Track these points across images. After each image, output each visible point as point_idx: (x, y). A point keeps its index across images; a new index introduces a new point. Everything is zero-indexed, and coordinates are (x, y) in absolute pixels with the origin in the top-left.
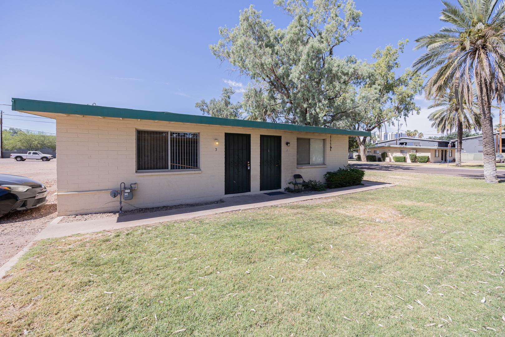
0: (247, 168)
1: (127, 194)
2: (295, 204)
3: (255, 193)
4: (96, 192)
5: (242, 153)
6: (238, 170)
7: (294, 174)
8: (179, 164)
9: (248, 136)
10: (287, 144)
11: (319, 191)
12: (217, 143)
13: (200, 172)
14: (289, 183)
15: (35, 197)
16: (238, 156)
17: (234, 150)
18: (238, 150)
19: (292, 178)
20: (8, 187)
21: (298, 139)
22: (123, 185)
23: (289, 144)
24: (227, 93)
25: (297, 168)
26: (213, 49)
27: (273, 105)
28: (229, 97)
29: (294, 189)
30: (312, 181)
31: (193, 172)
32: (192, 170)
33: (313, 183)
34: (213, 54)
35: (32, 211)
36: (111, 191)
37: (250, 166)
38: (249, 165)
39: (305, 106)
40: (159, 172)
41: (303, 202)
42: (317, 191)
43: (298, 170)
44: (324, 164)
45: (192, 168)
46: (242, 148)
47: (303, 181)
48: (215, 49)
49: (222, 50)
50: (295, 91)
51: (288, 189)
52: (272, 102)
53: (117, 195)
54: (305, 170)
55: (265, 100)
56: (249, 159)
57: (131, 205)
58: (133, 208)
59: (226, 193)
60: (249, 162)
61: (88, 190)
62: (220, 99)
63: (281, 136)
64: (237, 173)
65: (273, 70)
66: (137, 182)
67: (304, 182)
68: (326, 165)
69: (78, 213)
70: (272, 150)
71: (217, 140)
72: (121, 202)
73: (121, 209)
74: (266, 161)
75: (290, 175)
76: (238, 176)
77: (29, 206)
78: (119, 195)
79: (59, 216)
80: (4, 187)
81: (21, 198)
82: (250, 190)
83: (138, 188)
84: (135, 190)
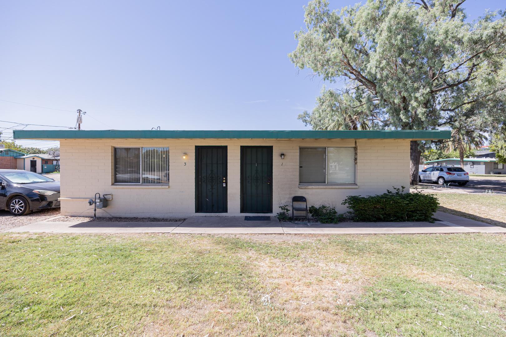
0: (223, 185)
1: (98, 203)
3: (233, 215)
5: (217, 167)
6: (212, 187)
7: (293, 195)
9: (225, 148)
10: (281, 155)
12: (186, 157)
13: (167, 187)
15: (57, 200)
16: (212, 171)
17: (207, 164)
18: (212, 164)
19: (291, 200)
21: (301, 149)
22: (98, 196)
23: (284, 156)
25: (299, 188)
31: (160, 187)
37: (226, 183)
38: (224, 181)
40: (130, 185)
43: (301, 190)
44: (355, 184)
46: (217, 162)
47: (310, 206)
51: (282, 216)
53: (93, 203)
54: (314, 191)
56: (225, 174)
57: (107, 213)
58: (109, 216)
59: (197, 211)
60: (224, 178)
63: (272, 147)
64: (211, 190)
66: (113, 194)
68: (357, 185)
69: (72, 214)
70: (259, 164)
71: (185, 154)
72: (95, 210)
73: (95, 215)
74: (250, 177)
75: (288, 196)
76: (212, 194)
77: (53, 206)
78: (94, 204)
79: (61, 215)
80: (36, 191)
81: (49, 200)
82: (226, 211)
83: (113, 199)
84: (109, 200)
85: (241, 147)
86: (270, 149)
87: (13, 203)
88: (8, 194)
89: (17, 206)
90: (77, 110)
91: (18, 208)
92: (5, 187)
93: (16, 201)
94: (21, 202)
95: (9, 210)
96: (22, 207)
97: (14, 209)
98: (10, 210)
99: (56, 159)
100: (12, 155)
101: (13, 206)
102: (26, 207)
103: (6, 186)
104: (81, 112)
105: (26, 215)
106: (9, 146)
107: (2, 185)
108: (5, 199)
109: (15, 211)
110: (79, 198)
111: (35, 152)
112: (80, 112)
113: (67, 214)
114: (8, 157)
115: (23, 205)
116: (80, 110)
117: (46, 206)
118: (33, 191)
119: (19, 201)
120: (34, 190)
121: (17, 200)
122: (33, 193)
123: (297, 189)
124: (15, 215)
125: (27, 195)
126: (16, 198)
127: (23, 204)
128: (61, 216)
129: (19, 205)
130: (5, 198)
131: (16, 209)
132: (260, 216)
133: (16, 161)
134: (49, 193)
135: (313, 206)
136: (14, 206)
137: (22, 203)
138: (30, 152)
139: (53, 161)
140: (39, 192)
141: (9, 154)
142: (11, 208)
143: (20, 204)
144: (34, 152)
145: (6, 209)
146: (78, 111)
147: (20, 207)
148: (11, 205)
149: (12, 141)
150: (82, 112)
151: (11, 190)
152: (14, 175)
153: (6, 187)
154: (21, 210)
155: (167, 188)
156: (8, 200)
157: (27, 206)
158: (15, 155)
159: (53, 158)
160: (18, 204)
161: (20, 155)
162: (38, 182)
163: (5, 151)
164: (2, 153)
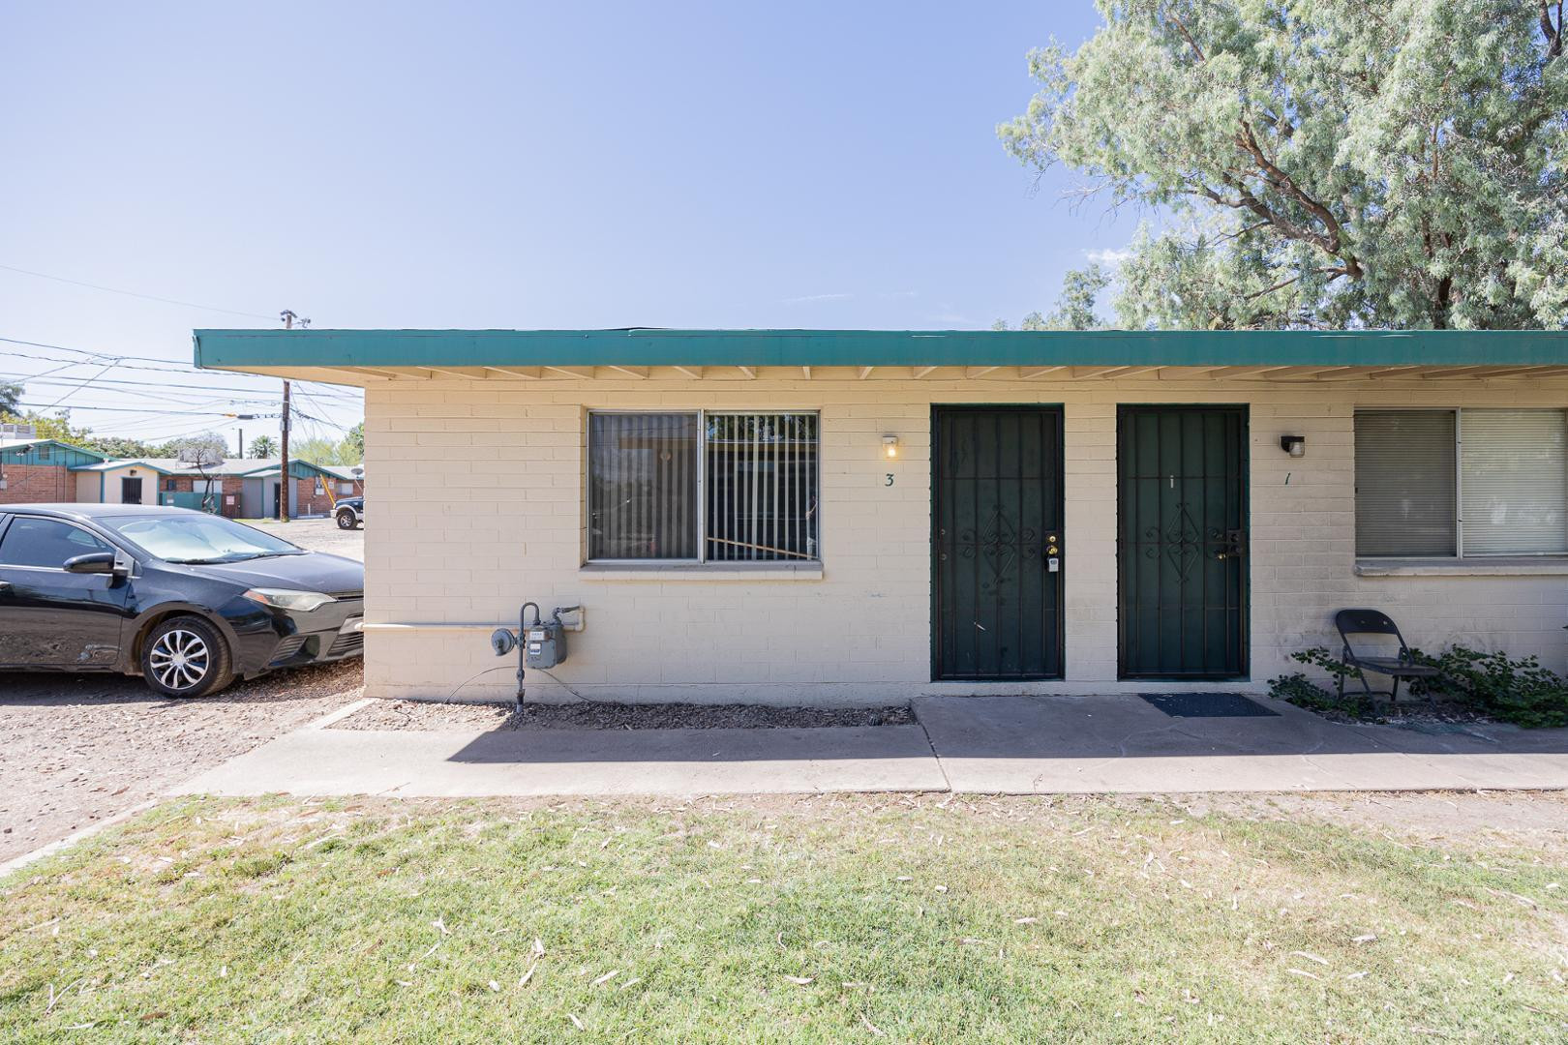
0: (1047, 565)
1: (537, 646)
2: (1323, 809)
3: (1089, 689)
4: (460, 628)
5: (1021, 490)
6: (998, 575)
7: (1334, 607)
8: (731, 538)
9: (1050, 419)
10: (1287, 443)
11: (1533, 725)
12: (892, 452)
13: (819, 575)
14: (1302, 658)
15: (338, 629)
16: (998, 507)
17: (976, 478)
18: (998, 479)
19: (1327, 627)
20: (265, 596)
21: (1364, 418)
22: (530, 612)
23: (1297, 447)
24: (1082, 286)
25: (1359, 575)
26: (1011, 133)
27: (1258, 294)
28: (1089, 301)
29: (1334, 690)
30: (1476, 656)
31: (789, 575)
32: (787, 568)
33: (1483, 670)
34: (1010, 152)
35: (326, 669)
36: (496, 628)
37: (1061, 556)
38: (1054, 550)
39: (1437, 269)
40: (660, 568)
41: (1390, 802)
42: (1515, 721)
43: (1363, 584)
45: (781, 557)
46: (1020, 472)
47: (1404, 649)
48: (1017, 132)
49: (1039, 129)
50: (1374, 212)
51: (1293, 690)
52: (1255, 282)
53: (511, 647)
54: (1419, 587)
55: (1219, 276)
56: (1054, 519)
57: (565, 685)
58: (568, 697)
59: (938, 675)
60: (1053, 538)
61: (441, 620)
62: (1057, 310)
63: (1246, 407)
64: (993, 587)
65: (1253, 144)
66: (587, 604)
67: (1410, 655)
69: (415, 693)
70: (1193, 478)
71: (891, 436)
72: (521, 675)
73: (521, 697)
74: (1155, 533)
75: (1312, 610)
76: (1000, 602)
77: (322, 656)
78: (516, 648)
79: (366, 696)
80: (257, 595)
81: (302, 629)
82: (1059, 673)
83: (588, 626)
84: (574, 631)
85: (1120, 407)
86: (1234, 419)
87: (163, 645)
88: (142, 608)
89: (179, 660)
90: (283, 314)
91: (185, 665)
92: (125, 577)
93: (173, 639)
94: (198, 640)
95: (141, 674)
96: (201, 661)
97: (164, 669)
98: (146, 673)
99: (204, 475)
100: (61, 460)
101: (160, 659)
102: (215, 664)
103: (130, 573)
104: (293, 318)
105: (216, 695)
106: (48, 433)
107: (116, 567)
108: (130, 628)
109: (170, 679)
110: (444, 624)
111: (127, 453)
112: (290, 319)
113: (391, 691)
114: (48, 469)
115: (205, 656)
116: (290, 313)
117: (297, 654)
118: (246, 595)
119: (186, 639)
120: (248, 589)
121: (179, 633)
122: (248, 600)
123: (1352, 580)
124: (172, 697)
125: (224, 612)
126: (174, 626)
127: (204, 651)
128: (369, 701)
129: (185, 655)
130: (128, 623)
131: (173, 671)
132: (1199, 691)
133: (75, 481)
134: (304, 602)
135: (1417, 650)
136: (167, 660)
137: (198, 647)
138: (110, 452)
139: (195, 482)
140: (269, 598)
141: (52, 457)
142: (154, 665)
143: (191, 651)
144: (121, 452)
145: (130, 672)
146: (285, 317)
147: (193, 661)
148: (154, 652)
149: (58, 416)
150: (298, 320)
151: (153, 589)
152: (153, 527)
153: (130, 576)
154: (195, 675)
155: (815, 581)
156: (139, 632)
157: (220, 656)
158: (71, 459)
159: (197, 471)
160: (182, 649)
161: (89, 460)
162: (249, 558)
163: (39, 446)
164: (30, 453)
